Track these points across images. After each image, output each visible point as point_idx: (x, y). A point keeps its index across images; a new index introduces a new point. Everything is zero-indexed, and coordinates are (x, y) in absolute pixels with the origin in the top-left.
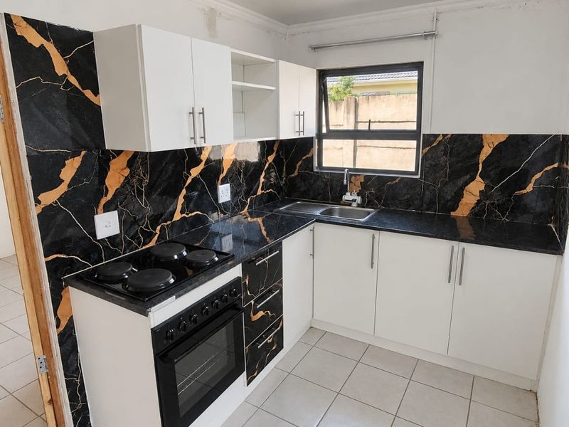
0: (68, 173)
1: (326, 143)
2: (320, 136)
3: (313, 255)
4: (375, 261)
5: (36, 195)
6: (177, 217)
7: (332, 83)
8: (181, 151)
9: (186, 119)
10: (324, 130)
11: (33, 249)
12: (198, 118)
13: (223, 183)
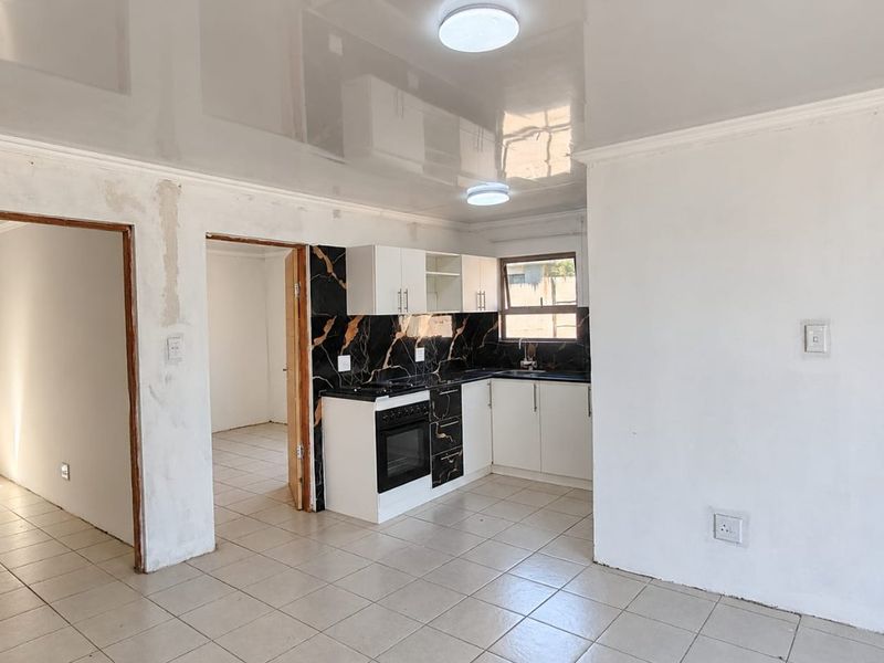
0: (327, 329)
1: (509, 318)
2: (504, 312)
3: (490, 405)
4: (538, 406)
5: (313, 339)
6: (386, 366)
7: (511, 269)
8: (389, 316)
9: (397, 297)
10: (506, 307)
11: (307, 371)
12: (404, 296)
13: (419, 346)
